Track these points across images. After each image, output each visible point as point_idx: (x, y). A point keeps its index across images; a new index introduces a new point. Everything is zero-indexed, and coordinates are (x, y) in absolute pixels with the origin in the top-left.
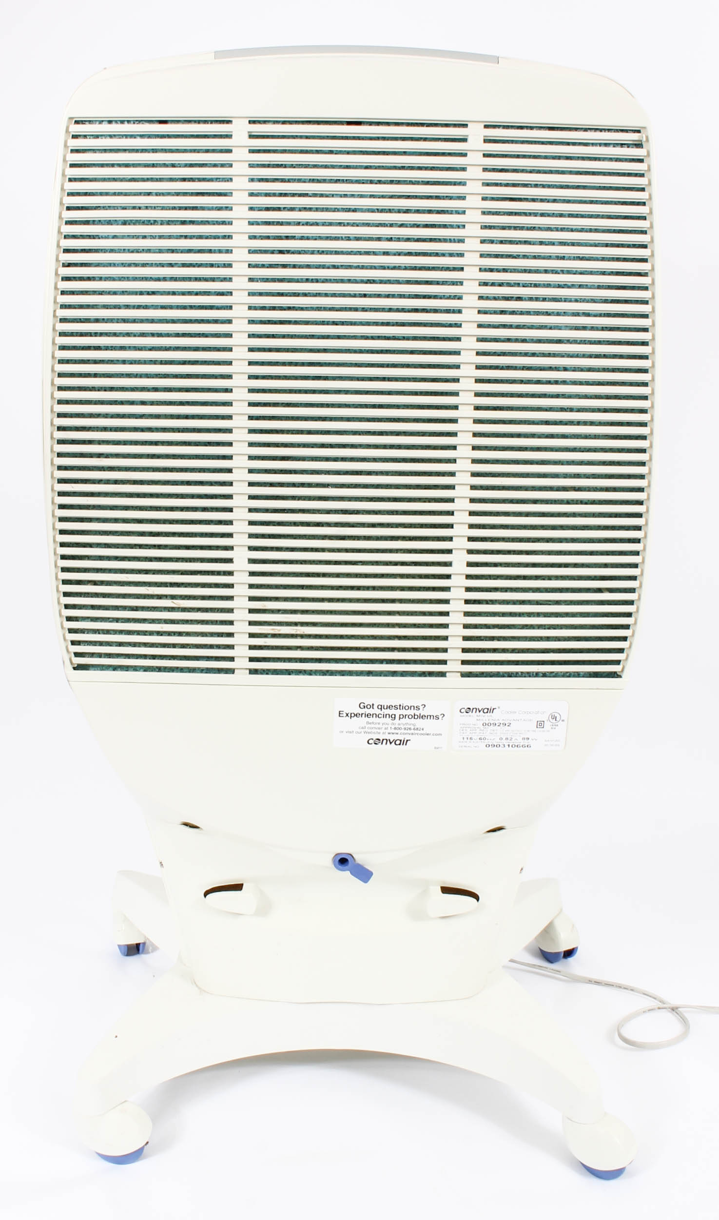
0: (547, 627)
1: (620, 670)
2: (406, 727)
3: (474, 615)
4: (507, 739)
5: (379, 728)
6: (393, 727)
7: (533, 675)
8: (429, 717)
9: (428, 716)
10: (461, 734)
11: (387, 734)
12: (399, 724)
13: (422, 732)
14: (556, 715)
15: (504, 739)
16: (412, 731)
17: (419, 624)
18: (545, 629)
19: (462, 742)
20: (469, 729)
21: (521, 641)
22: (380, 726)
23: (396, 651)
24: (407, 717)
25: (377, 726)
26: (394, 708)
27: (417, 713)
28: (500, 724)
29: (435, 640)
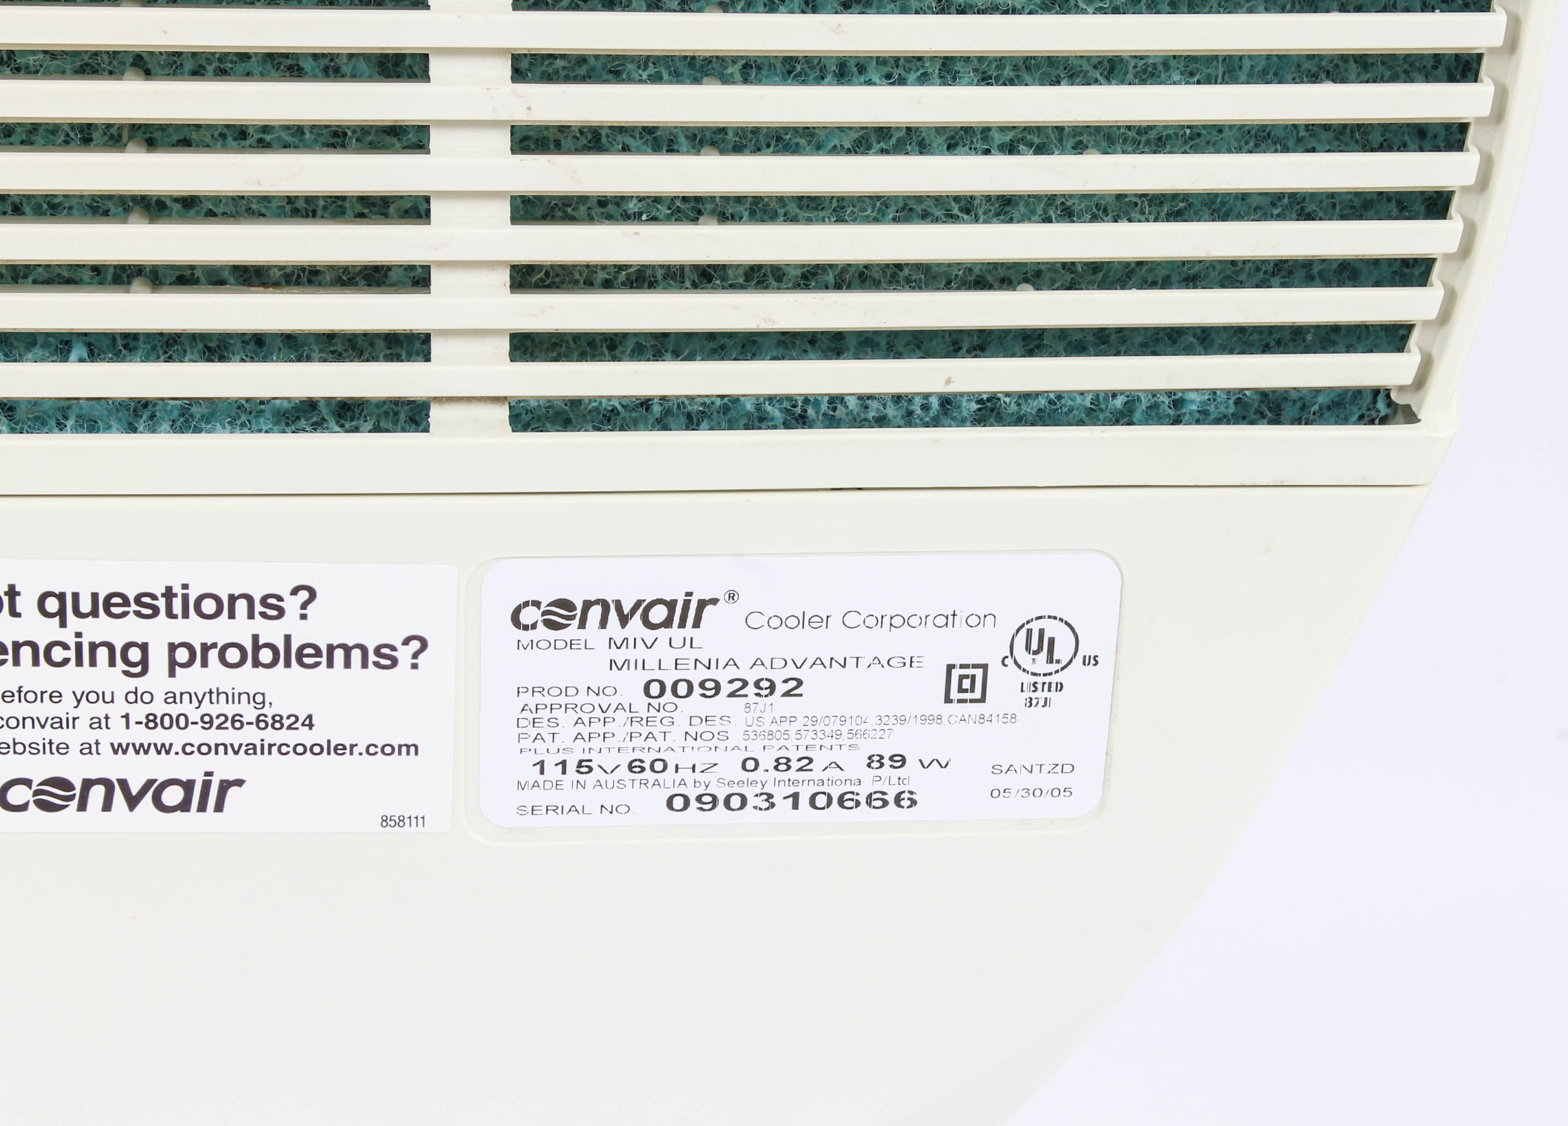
0: (998, 138)
1: (1408, 379)
2: (214, 710)
3: (582, 71)
4: (782, 764)
5: (59, 723)
6: (139, 712)
7: (925, 407)
8: (339, 654)
9: (331, 648)
10: (527, 744)
11: (105, 749)
12: (172, 698)
13: (303, 736)
14: (1053, 629)
15: (767, 761)
16: (250, 735)
17: (266, 129)
18: (987, 152)
19: (536, 784)
20: (572, 716)
21: (855, 220)
22: (65, 708)
23: (136, 283)
24: (213, 654)
25: (45, 710)
26: (134, 607)
27: (272, 632)
28: (745, 683)
29: (361, 217)
